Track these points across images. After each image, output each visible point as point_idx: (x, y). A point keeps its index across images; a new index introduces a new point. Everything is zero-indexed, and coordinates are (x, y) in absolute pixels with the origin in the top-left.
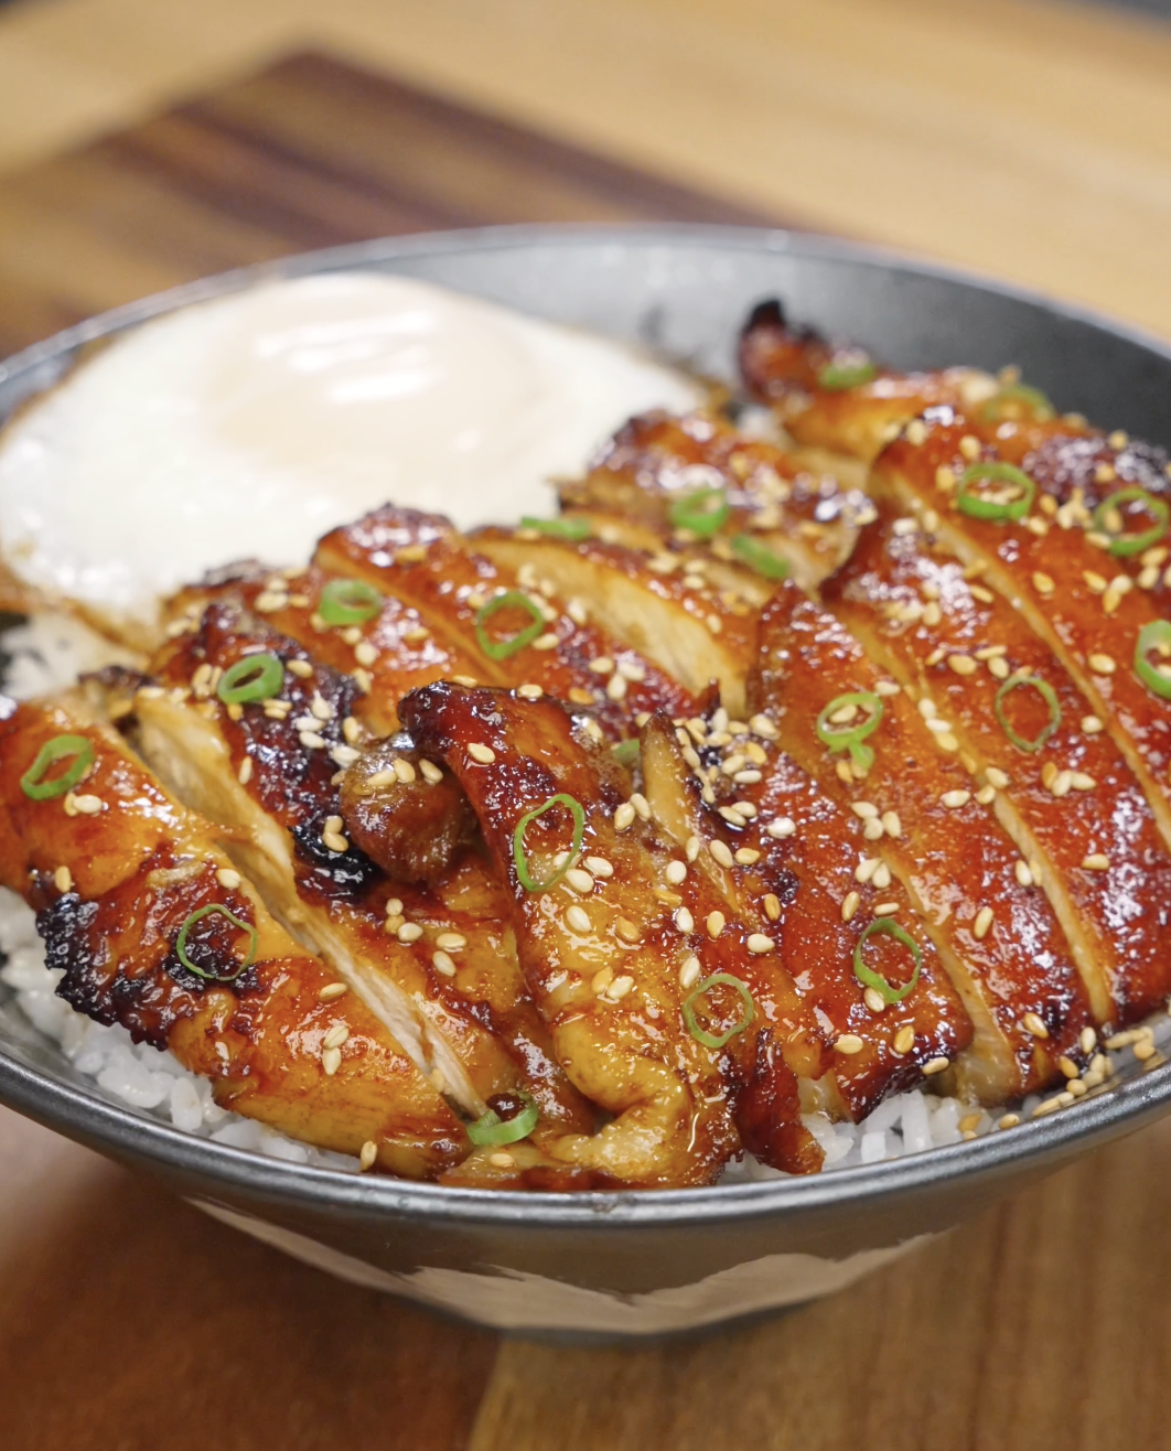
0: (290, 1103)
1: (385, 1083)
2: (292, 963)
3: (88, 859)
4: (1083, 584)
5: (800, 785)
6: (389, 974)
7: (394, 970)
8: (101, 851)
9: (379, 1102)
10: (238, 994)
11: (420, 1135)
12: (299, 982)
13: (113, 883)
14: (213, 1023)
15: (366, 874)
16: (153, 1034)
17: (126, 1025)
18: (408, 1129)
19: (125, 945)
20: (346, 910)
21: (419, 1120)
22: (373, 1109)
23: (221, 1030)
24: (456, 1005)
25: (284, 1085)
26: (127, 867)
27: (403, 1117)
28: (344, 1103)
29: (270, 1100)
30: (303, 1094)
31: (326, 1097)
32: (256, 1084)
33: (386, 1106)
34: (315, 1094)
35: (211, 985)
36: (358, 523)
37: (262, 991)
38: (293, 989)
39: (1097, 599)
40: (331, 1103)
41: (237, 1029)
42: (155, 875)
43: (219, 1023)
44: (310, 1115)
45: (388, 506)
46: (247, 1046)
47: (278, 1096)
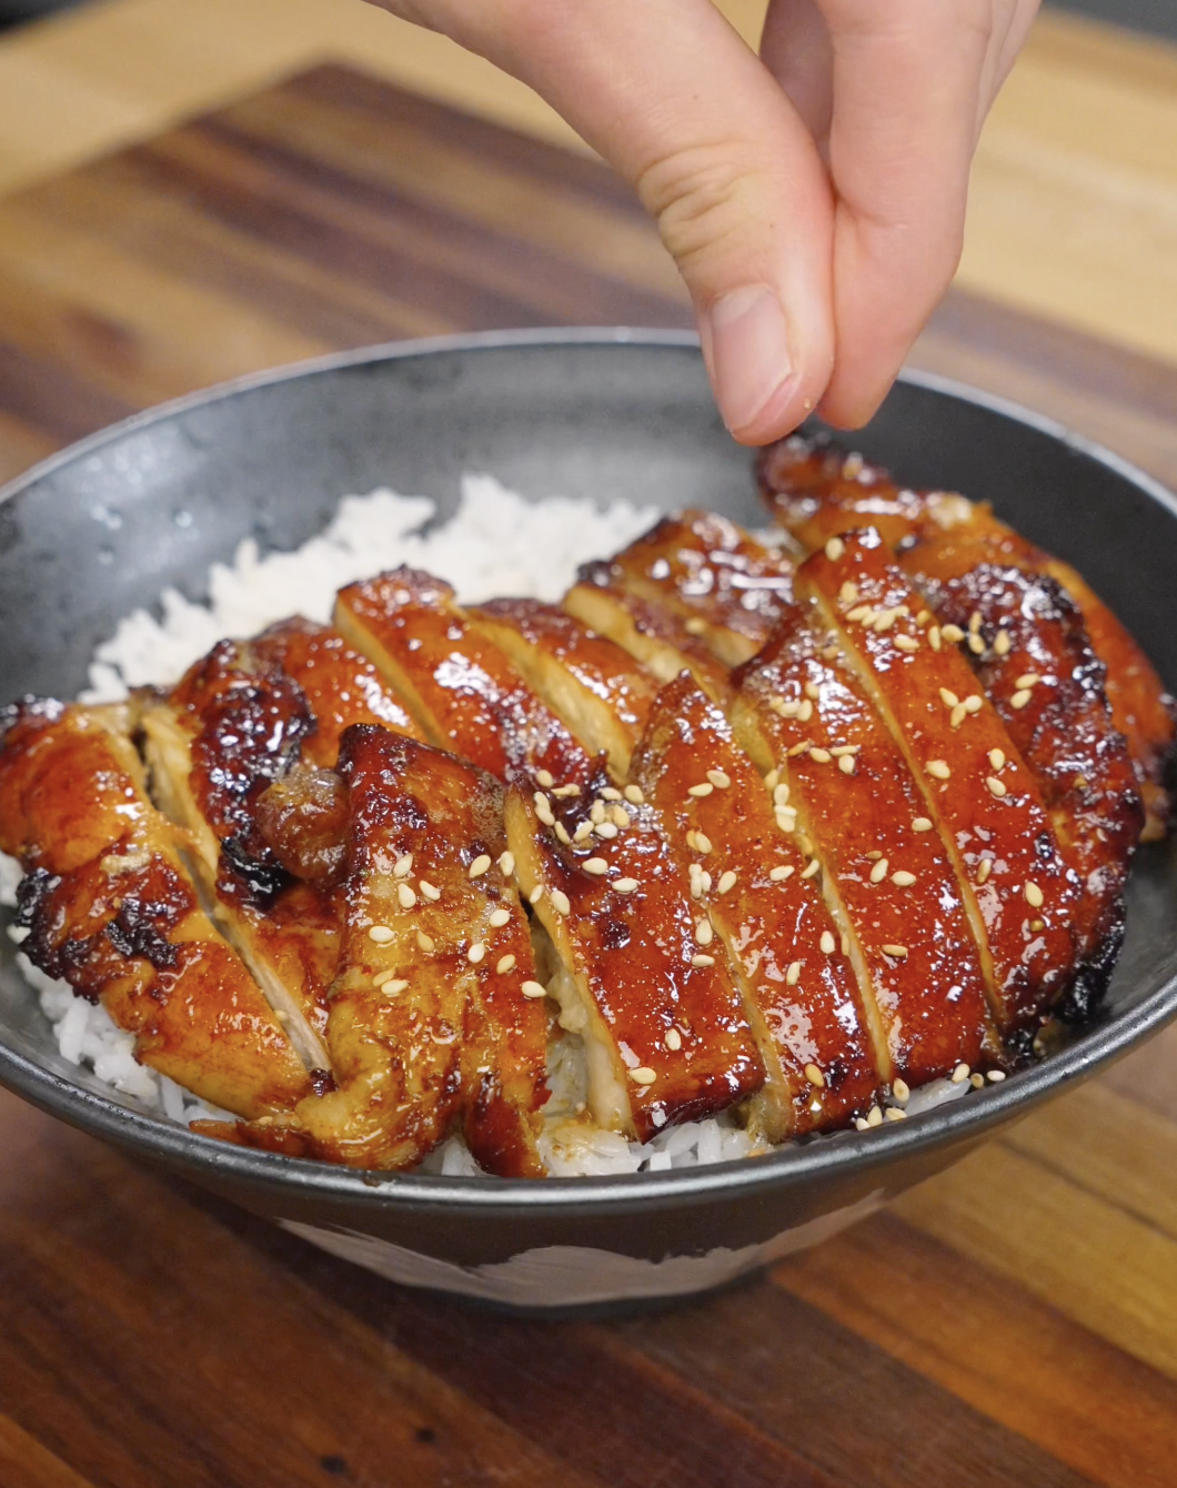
0: (187, 1062)
1: (263, 1056)
2: (207, 948)
3: (65, 841)
4: (937, 698)
5: (652, 849)
6: (276, 969)
7: (281, 967)
8: (75, 836)
9: (256, 1071)
10: (158, 966)
11: (287, 1104)
12: (210, 963)
13: (80, 863)
14: (135, 987)
15: (274, 888)
16: (88, 991)
17: (69, 980)
18: (279, 1099)
19: (78, 914)
20: (252, 913)
21: (288, 1092)
22: (252, 1077)
23: (139, 993)
24: (323, 1002)
25: (184, 1046)
26: (90, 851)
27: (276, 1088)
28: (229, 1068)
29: (171, 1059)
30: (197, 1056)
31: (215, 1061)
32: (162, 1043)
33: (262, 1076)
34: (206, 1057)
35: (137, 954)
36: (371, 581)
37: (178, 967)
38: (203, 969)
39: (946, 713)
40: (219, 1067)
41: (152, 992)
42: (108, 860)
43: (139, 987)
44: (203, 1074)
45: (403, 568)
46: (159, 1009)
47: (177, 1055)
